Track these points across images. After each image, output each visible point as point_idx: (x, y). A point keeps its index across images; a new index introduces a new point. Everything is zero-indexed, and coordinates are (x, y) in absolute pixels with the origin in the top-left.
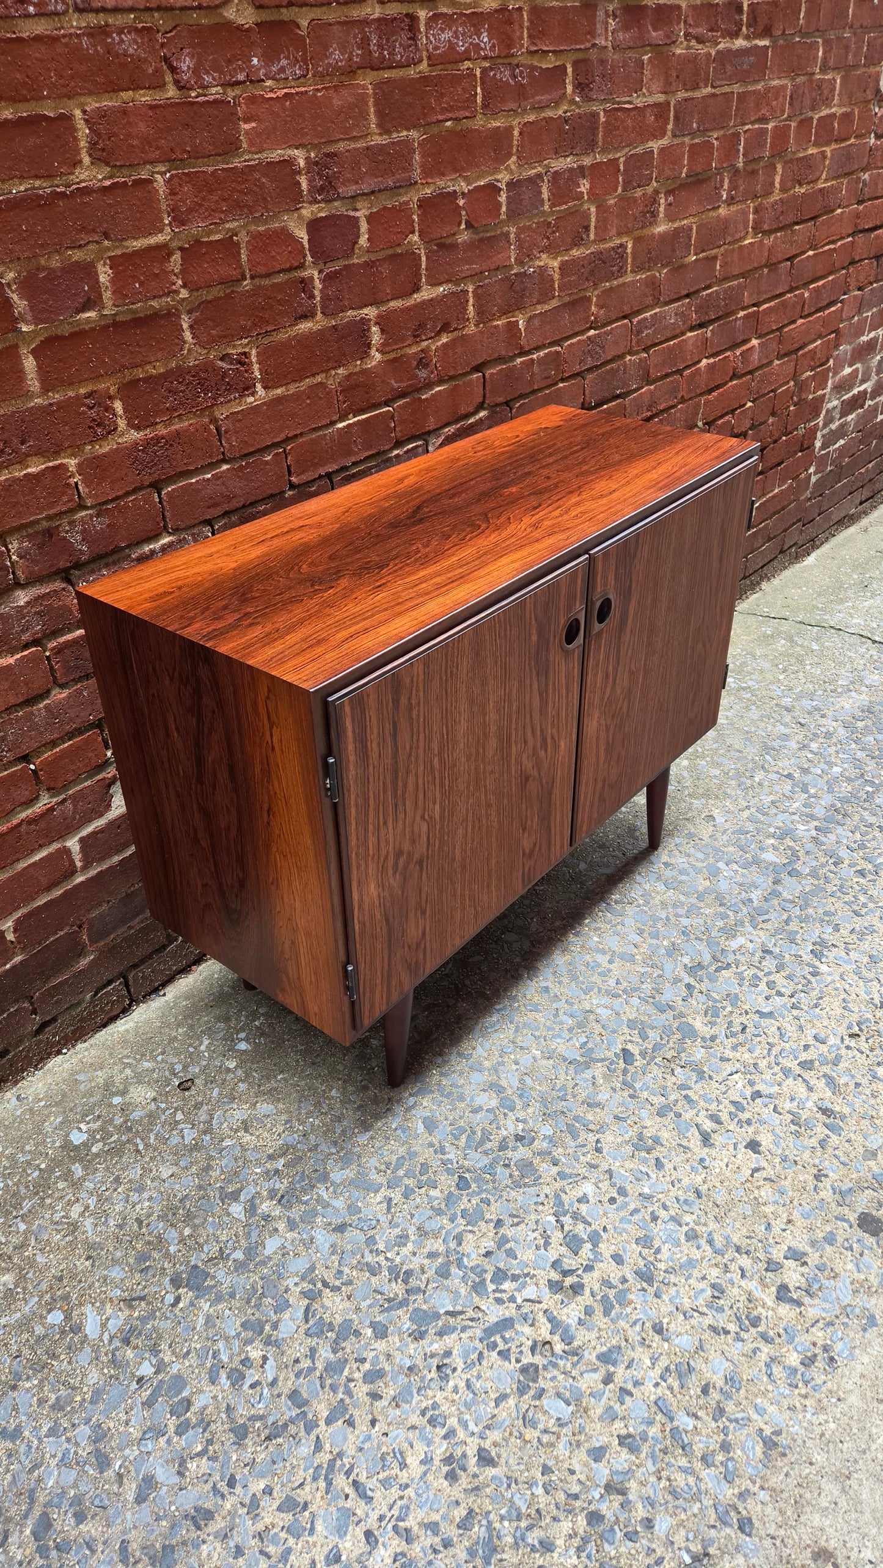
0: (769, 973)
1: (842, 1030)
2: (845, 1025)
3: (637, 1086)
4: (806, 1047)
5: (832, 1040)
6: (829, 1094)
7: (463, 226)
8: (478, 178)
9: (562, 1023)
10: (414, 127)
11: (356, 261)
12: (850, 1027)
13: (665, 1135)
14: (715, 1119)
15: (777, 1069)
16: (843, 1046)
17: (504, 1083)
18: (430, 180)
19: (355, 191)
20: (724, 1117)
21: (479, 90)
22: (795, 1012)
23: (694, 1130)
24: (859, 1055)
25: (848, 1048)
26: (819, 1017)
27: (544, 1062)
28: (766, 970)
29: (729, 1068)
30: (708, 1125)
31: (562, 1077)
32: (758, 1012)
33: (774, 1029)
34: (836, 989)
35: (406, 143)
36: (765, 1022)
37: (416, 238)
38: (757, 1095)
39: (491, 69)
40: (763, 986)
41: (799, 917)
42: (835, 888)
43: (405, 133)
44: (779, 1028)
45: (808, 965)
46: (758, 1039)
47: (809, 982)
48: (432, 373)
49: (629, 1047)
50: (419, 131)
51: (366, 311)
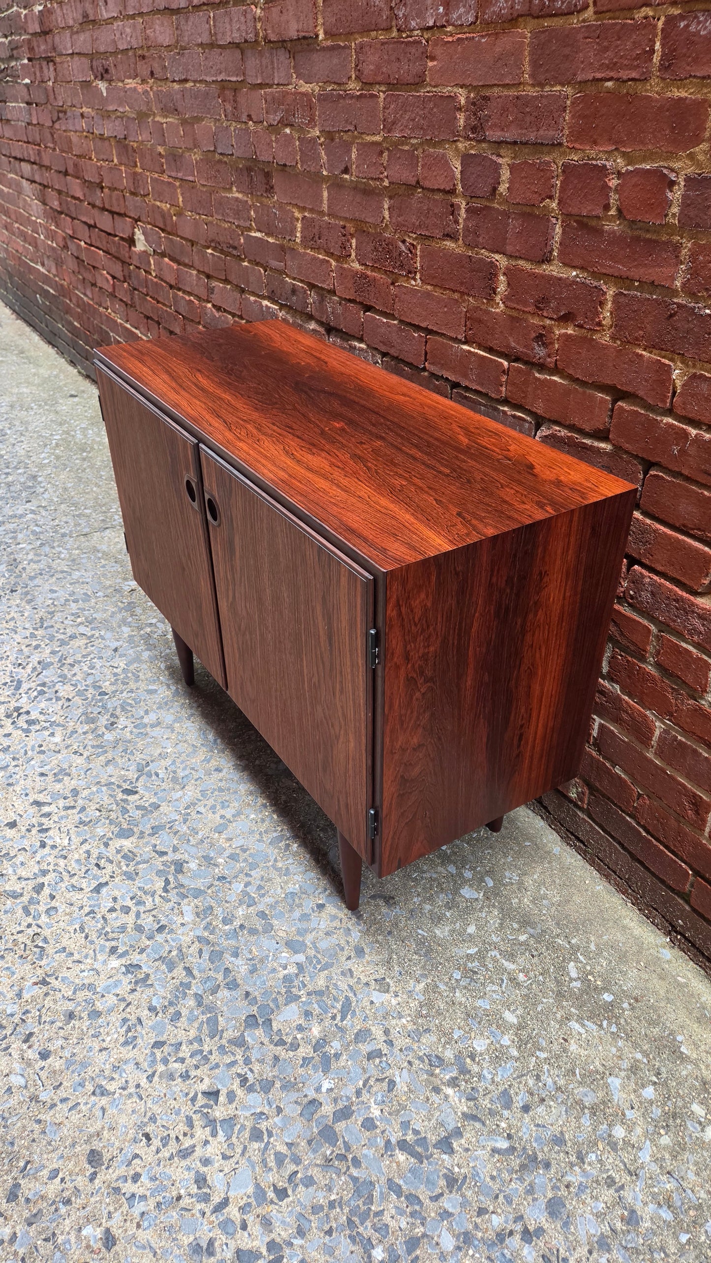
0: (138, 915)
1: (46, 932)
2: (49, 937)
3: (104, 789)
4: (52, 897)
5: (44, 919)
6: (7, 888)
7: (613, 212)
8: (644, 160)
9: (184, 769)
10: (569, 83)
11: (496, 206)
12: (45, 940)
13: (58, 786)
14: (48, 815)
15: (51, 868)
16: (34, 923)
17: (158, 728)
18: (577, 146)
19: (499, 137)
20: (44, 820)
21: (658, 46)
22: (87, 909)
23: (50, 801)
24: (19, 929)
25: (29, 926)
26: (71, 923)
27: (158, 752)
28: (142, 915)
29: (76, 840)
30: (46, 809)
31: (142, 756)
32: (107, 883)
33: (84, 886)
34: (86, 957)
35: (559, 98)
36: (94, 884)
37: (554, 205)
38: (43, 845)
39: (682, 17)
40: (130, 903)
41: (188, 986)
42: (206, 1048)
43: (558, 88)
44: (82, 889)
45: (126, 953)
46: (83, 870)
47: (108, 940)
48: (549, 356)
49: (137, 797)
50: (574, 88)
51: (497, 257)
